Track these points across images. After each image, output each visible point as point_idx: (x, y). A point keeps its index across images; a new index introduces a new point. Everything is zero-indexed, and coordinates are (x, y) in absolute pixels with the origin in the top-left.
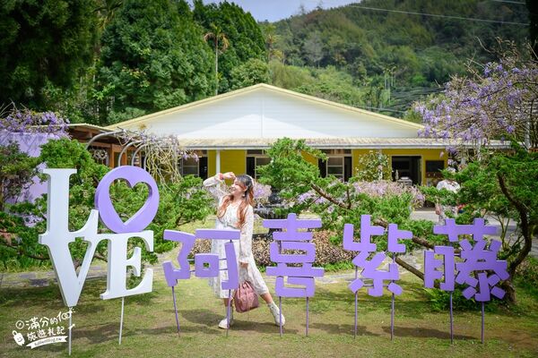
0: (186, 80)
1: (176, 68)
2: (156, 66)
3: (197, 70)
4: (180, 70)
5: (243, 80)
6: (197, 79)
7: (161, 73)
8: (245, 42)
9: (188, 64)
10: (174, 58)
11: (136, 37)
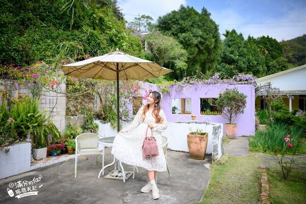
0: (253, 68)
1: (249, 63)
2: (241, 63)
3: (257, 64)
4: (251, 64)
5: (275, 67)
6: (258, 67)
7: (243, 66)
8: (275, 51)
9: (254, 61)
10: (249, 59)
11: (232, 53)
